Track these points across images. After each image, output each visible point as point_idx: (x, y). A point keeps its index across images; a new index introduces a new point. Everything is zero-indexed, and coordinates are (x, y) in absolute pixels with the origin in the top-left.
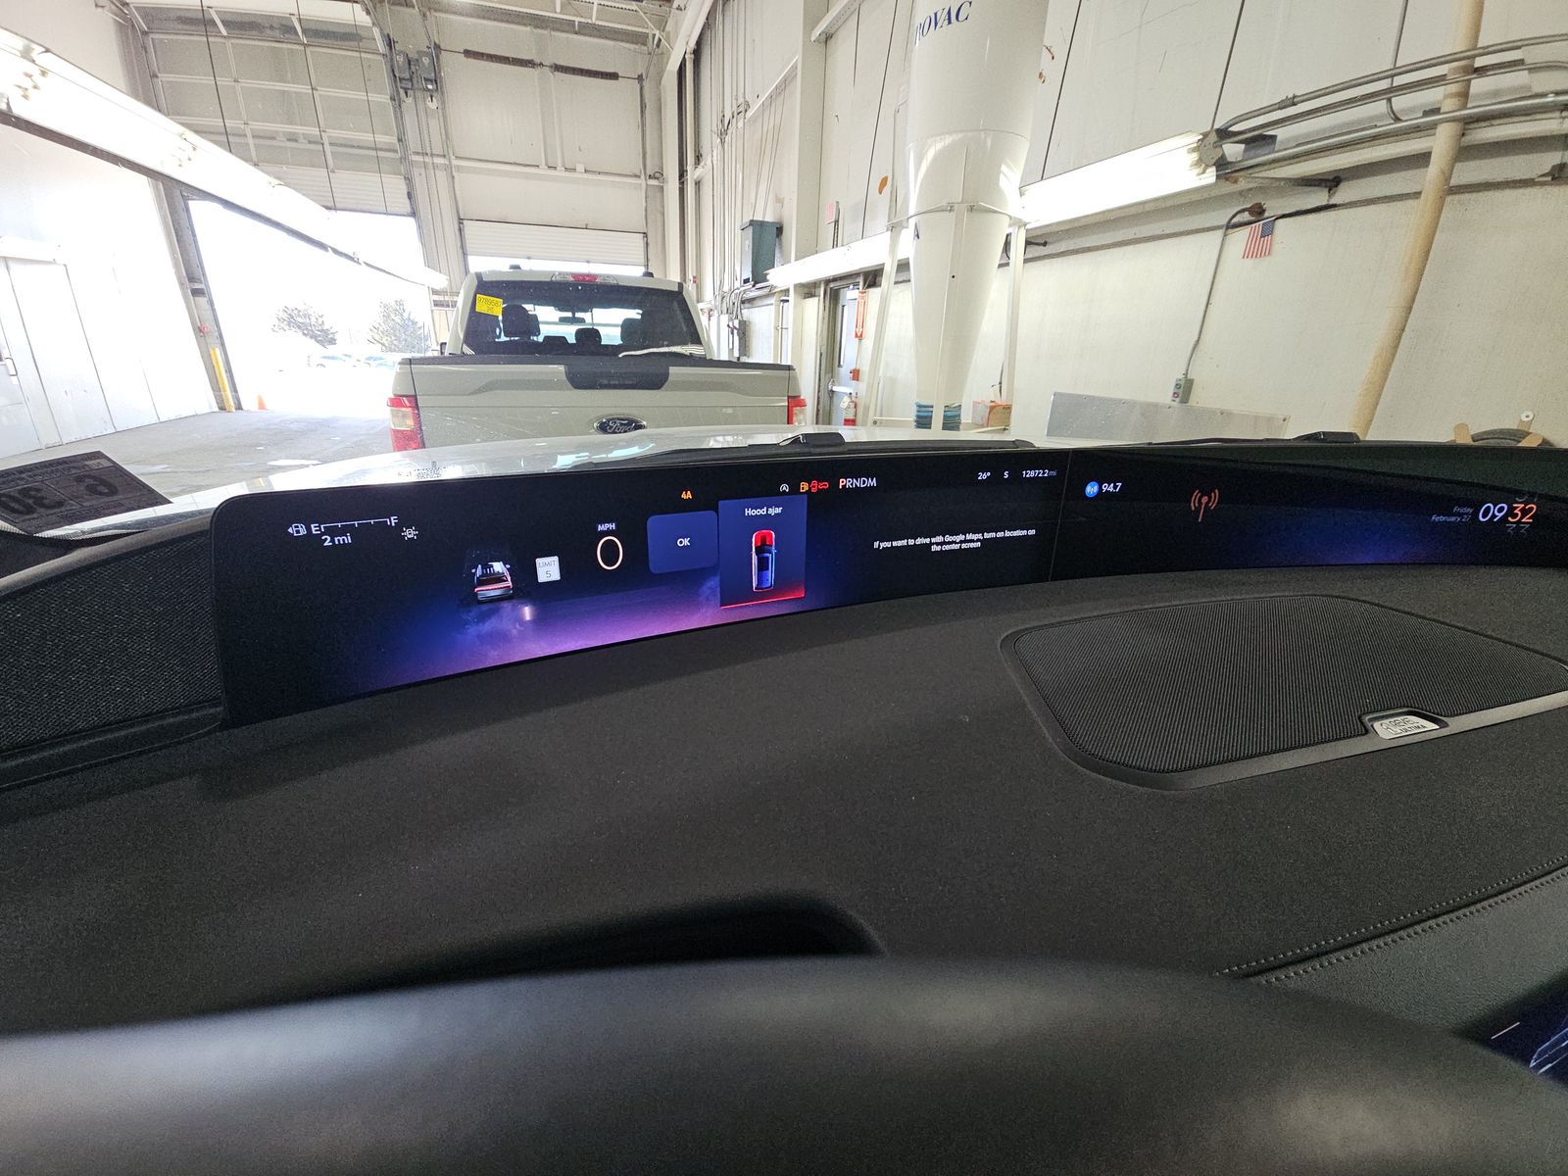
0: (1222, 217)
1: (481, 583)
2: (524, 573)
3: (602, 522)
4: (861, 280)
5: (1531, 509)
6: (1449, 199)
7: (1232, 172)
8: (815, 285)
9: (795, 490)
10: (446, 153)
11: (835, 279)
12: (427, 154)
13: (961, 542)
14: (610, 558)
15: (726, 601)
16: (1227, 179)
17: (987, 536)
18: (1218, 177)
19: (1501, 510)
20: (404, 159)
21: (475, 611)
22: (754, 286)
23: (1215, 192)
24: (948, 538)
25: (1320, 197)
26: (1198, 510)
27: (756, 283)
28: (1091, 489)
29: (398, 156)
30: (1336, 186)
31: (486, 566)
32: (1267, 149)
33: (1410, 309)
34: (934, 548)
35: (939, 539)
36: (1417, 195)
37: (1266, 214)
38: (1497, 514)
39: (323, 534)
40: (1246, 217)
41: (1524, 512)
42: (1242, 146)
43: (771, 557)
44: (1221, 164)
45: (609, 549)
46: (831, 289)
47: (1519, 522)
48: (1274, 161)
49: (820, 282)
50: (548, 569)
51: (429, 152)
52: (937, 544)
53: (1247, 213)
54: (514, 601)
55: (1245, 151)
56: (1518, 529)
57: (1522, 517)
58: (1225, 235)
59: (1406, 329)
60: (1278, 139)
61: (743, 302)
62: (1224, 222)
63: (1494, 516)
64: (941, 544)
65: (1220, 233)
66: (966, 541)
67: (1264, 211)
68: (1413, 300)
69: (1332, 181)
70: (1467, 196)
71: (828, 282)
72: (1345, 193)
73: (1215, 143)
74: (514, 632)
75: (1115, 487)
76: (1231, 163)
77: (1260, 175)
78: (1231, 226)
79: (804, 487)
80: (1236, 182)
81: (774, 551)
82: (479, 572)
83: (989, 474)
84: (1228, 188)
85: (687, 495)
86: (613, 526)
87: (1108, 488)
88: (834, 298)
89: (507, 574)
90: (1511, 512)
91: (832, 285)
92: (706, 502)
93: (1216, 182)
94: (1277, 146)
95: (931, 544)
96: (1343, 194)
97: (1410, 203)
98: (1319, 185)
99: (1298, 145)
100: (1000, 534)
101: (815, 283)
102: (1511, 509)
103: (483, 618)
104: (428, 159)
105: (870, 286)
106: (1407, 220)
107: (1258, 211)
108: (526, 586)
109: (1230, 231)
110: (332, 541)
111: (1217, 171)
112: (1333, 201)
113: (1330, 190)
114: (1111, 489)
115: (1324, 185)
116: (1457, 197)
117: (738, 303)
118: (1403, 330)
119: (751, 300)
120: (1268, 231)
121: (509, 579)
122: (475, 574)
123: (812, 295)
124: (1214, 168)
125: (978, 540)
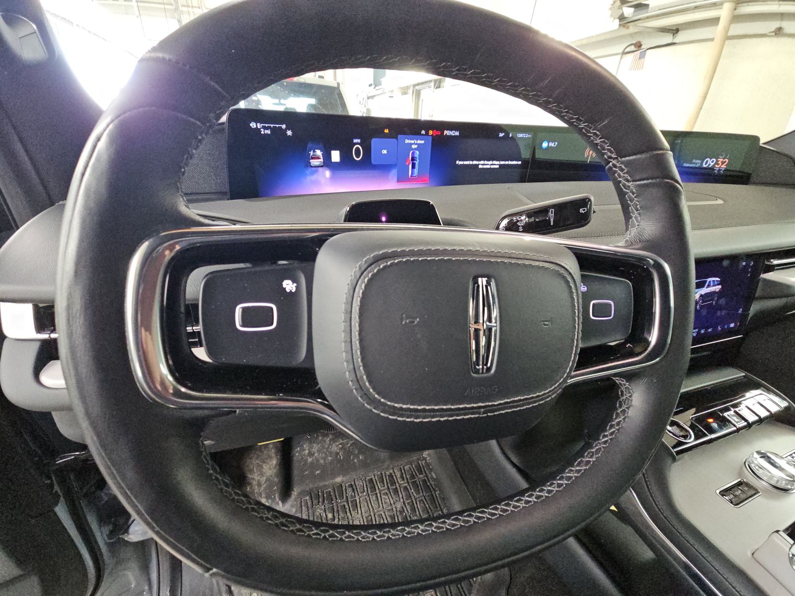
0: (620, 48)
1: (312, 158)
2: (327, 157)
3: (356, 138)
4: (432, 84)
5: (725, 162)
6: (727, 42)
7: (626, 23)
8: (408, 88)
9: (427, 134)
10: (200, 6)
11: (418, 84)
12: (189, 6)
13: (491, 165)
14: (358, 155)
15: (399, 181)
16: (624, 27)
17: (502, 163)
18: (620, 25)
19: (712, 162)
20: (177, 9)
21: (310, 169)
22: (374, 88)
23: (618, 34)
24: (486, 162)
25: (668, 38)
26: (588, 156)
27: (376, 86)
28: (545, 145)
29: (173, 7)
30: (677, 33)
31: (314, 151)
32: (644, 11)
33: (705, 98)
34: (480, 167)
35: (482, 162)
36: (712, 40)
37: (642, 47)
38: (711, 163)
39: (261, 128)
40: (632, 48)
41: (723, 163)
42: (633, 9)
43: (417, 163)
44: (622, 18)
45: (358, 150)
46: (416, 90)
47: (720, 167)
48: (648, 18)
49: (410, 86)
50: (336, 156)
51: (191, 5)
52: (482, 165)
53: (633, 46)
54: (323, 168)
55: (634, 12)
56: (719, 170)
57: (722, 164)
58: (621, 58)
59: (703, 108)
60: (650, 6)
61: (368, 98)
62: (621, 51)
63: (709, 165)
64: (483, 165)
65: (619, 56)
66: (492, 164)
67: (641, 45)
68: (707, 93)
69: (675, 30)
70: (736, 40)
71: (414, 86)
72: (681, 37)
73: (619, 6)
74: (323, 181)
75: (555, 144)
76: (626, 18)
77: (642, 25)
78: (624, 53)
79: (431, 132)
80: (628, 28)
81: (418, 160)
82: (312, 154)
83: (504, 134)
84: (624, 31)
85: (387, 131)
86: (359, 141)
87: (552, 145)
88: (418, 94)
89: (321, 156)
90: (717, 163)
91: (417, 87)
92: (394, 135)
93: (619, 29)
94: (650, 10)
95: (479, 164)
96: (680, 37)
97: (710, 43)
98: (669, 32)
99: (659, 10)
100: (507, 163)
101: (407, 86)
102: (717, 161)
103: (313, 173)
104: (190, 9)
105: (437, 88)
106: (707, 52)
107: (639, 45)
108: (327, 162)
109: (624, 56)
110: (264, 132)
111: (620, 22)
112: (675, 41)
113: (674, 35)
114: (553, 145)
115: (670, 32)
116: (731, 41)
117: (366, 98)
118: (701, 109)
119: (372, 97)
120: (642, 56)
121: (322, 158)
122: (310, 154)
123: (406, 93)
124: (618, 20)
125: (497, 165)
